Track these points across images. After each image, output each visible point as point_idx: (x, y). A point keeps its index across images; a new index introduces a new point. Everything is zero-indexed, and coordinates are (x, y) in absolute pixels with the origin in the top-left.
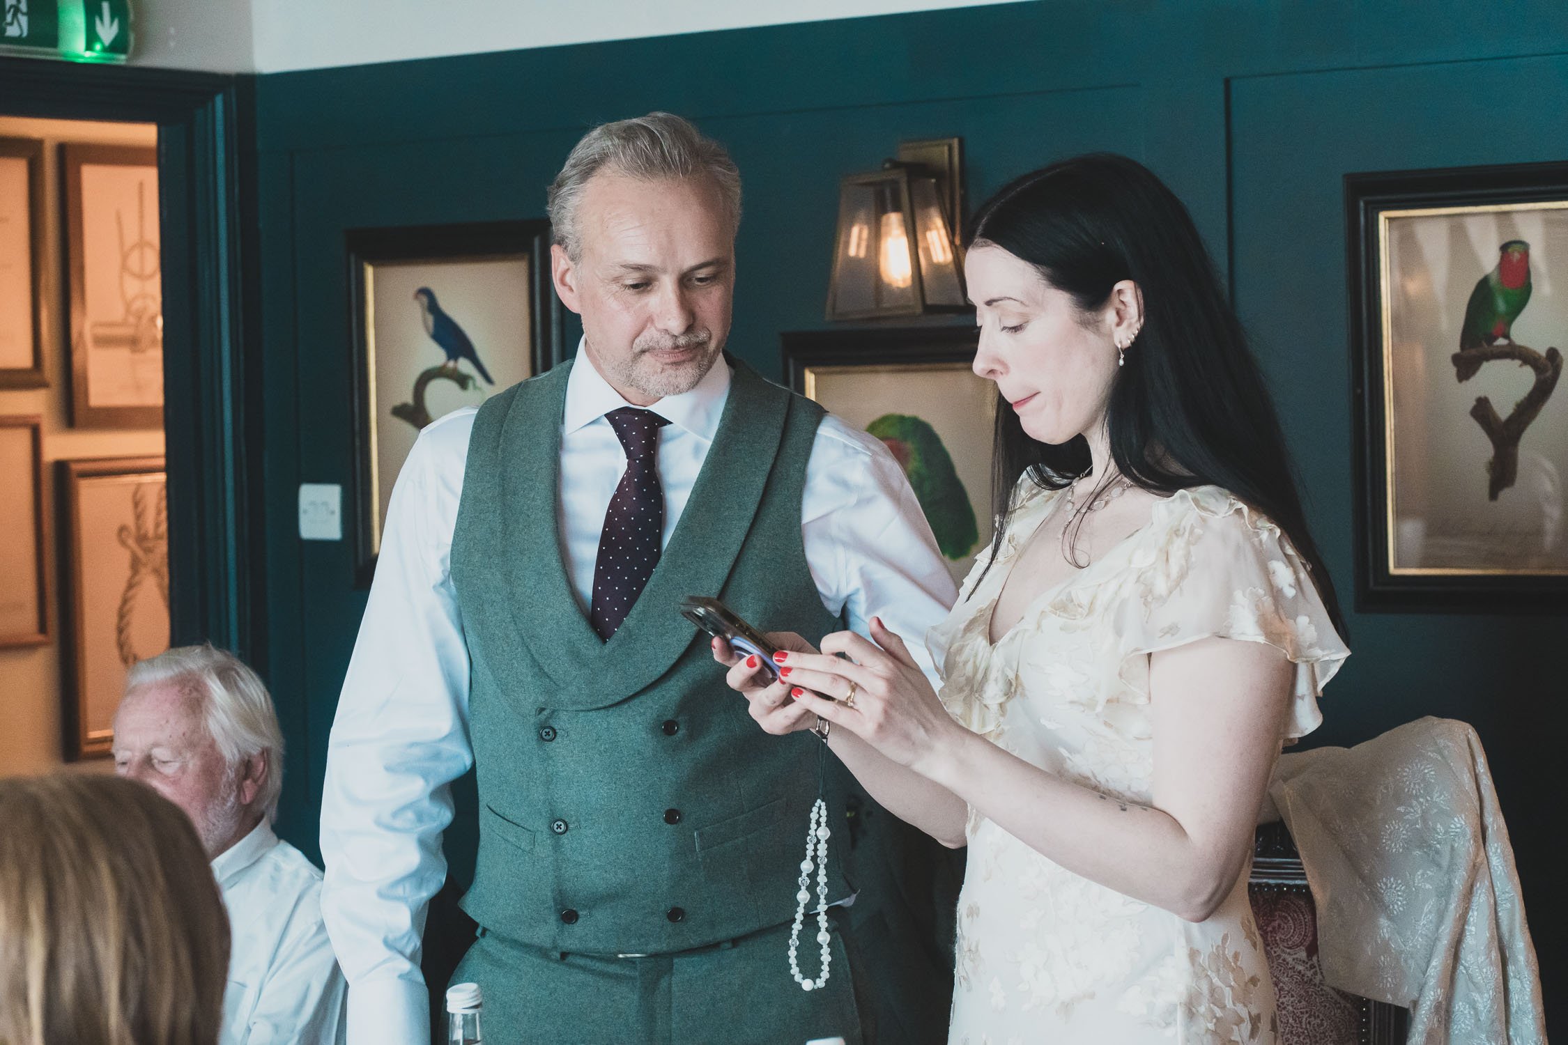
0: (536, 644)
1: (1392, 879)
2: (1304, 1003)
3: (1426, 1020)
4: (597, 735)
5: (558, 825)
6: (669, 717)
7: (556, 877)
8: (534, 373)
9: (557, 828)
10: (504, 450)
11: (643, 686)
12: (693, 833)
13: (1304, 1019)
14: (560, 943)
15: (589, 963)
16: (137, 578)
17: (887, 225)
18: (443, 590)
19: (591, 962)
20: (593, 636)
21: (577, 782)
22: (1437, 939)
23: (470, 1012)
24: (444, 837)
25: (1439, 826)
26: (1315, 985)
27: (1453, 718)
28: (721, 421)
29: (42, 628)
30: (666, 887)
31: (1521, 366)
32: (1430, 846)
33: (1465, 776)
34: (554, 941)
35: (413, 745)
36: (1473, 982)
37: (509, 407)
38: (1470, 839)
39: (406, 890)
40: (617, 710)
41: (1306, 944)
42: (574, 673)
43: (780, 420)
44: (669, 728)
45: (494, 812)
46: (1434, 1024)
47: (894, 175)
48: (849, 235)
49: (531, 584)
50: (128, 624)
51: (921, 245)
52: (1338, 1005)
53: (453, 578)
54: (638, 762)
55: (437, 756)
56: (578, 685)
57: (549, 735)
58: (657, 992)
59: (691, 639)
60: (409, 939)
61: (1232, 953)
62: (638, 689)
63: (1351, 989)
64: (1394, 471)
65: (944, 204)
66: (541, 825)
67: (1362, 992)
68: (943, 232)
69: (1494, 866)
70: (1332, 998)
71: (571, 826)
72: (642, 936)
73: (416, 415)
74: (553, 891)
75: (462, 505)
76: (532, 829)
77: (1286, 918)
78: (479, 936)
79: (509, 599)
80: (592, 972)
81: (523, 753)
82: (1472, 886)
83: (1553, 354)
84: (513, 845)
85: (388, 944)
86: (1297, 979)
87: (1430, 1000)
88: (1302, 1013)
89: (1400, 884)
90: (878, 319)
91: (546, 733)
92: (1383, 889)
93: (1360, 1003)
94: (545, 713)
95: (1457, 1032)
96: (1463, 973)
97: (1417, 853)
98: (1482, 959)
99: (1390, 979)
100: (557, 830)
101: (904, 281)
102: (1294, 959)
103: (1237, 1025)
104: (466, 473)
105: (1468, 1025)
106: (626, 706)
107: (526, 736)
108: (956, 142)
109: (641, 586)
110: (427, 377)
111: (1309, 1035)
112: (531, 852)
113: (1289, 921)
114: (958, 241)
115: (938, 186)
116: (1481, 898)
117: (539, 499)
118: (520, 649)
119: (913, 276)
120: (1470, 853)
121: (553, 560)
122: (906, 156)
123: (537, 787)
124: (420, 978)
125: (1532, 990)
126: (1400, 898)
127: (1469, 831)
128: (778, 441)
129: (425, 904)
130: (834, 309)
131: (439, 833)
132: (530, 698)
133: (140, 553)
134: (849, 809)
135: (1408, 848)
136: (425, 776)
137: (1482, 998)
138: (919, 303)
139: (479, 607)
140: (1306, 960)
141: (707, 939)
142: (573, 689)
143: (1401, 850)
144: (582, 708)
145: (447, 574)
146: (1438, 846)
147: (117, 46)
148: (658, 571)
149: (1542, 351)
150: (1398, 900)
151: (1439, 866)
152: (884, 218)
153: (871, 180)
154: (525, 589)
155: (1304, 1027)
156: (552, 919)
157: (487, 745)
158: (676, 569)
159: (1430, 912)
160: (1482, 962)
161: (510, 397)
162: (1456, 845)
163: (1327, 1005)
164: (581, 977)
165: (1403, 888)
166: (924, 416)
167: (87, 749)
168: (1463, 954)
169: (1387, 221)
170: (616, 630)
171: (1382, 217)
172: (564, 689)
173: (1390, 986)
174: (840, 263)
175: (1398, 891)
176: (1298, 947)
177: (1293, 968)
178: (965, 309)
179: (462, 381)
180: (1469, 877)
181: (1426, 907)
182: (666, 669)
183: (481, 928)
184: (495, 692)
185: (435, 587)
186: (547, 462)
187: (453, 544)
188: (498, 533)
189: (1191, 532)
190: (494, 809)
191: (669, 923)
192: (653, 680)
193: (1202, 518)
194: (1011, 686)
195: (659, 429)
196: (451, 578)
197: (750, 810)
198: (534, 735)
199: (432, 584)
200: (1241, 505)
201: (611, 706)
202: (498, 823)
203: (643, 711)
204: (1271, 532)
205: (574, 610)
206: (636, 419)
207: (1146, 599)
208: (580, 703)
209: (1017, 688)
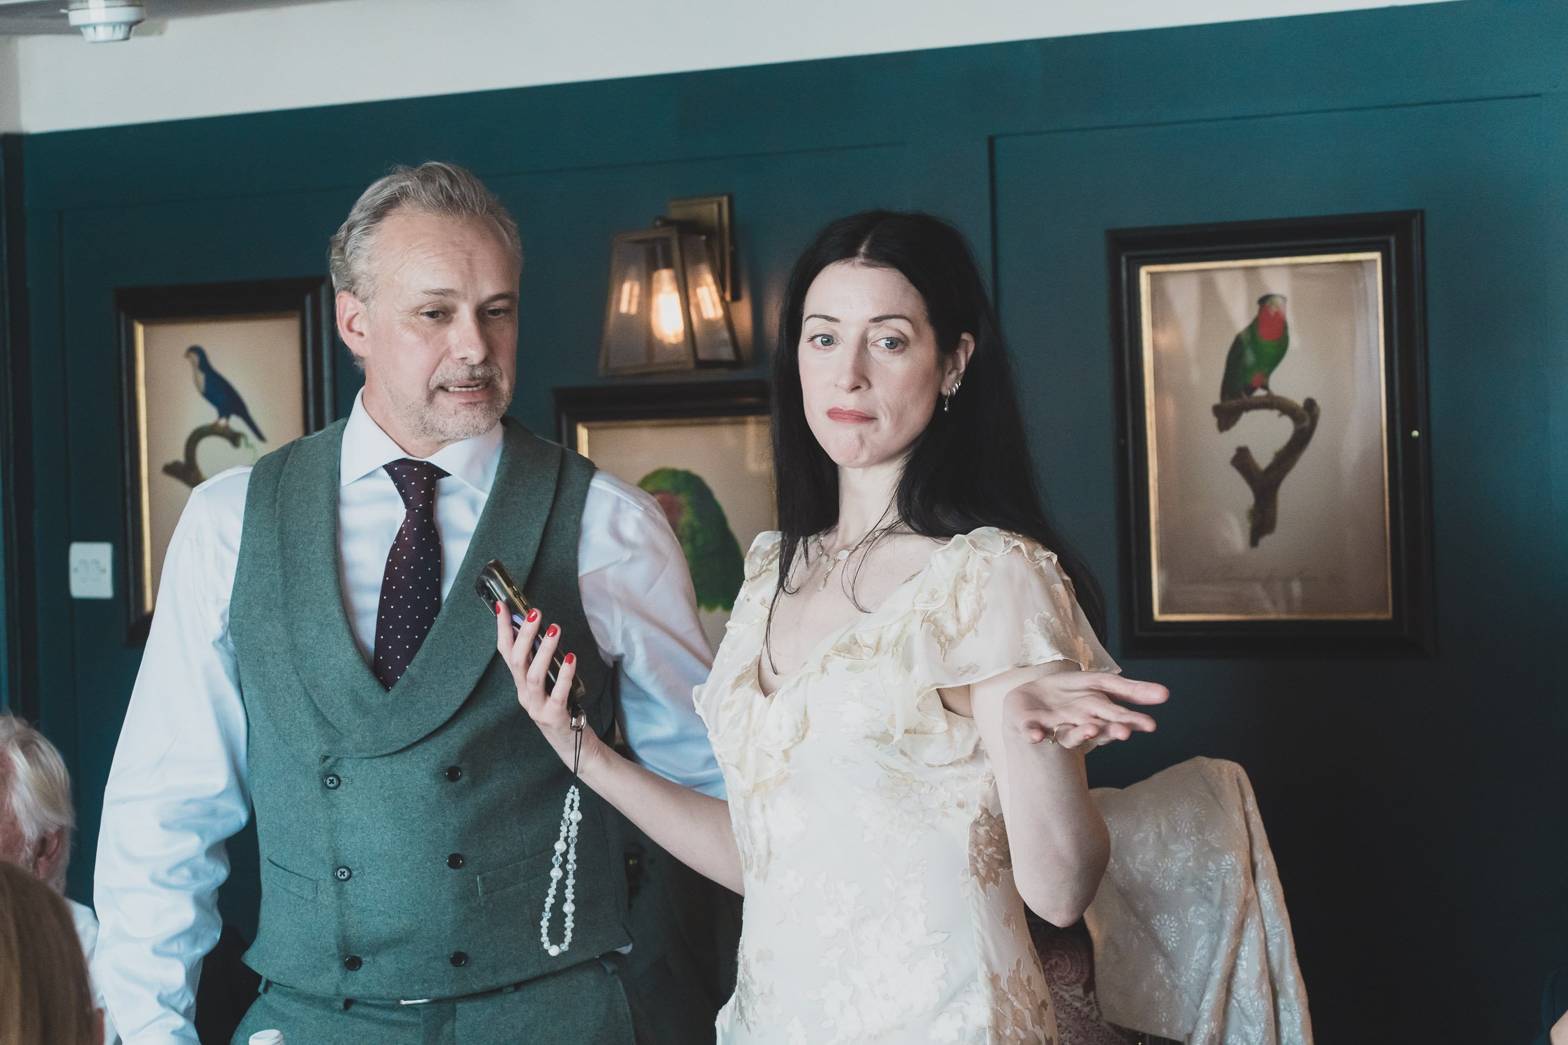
0: (318, 694)
1: (1166, 917)
2: (1081, 1038)
4: (381, 781)
6: (453, 764)
7: (340, 923)
8: (307, 432)
9: (341, 875)
10: (281, 506)
11: (427, 732)
12: (476, 877)
14: (343, 990)
15: (373, 1011)
17: (659, 281)
18: (221, 646)
19: (375, 1009)
20: (376, 684)
21: (361, 829)
22: (1210, 974)
24: (220, 895)
25: (1210, 864)
26: (1092, 1021)
27: (1221, 758)
28: (496, 474)
30: (449, 932)
31: (1280, 416)
32: (1202, 883)
33: (1234, 816)
34: (338, 987)
35: (189, 802)
36: (1246, 1016)
37: (284, 464)
38: (1240, 876)
39: (181, 947)
40: (401, 756)
41: (1083, 980)
42: (358, 721)
43: (554, 474)
44: (452, 774)
45: (276, 865)
47: (662, 233)
48: (620, 292)
49: (314, 633)
51: (692, 301)
52: (1114, 1040)
53: (231, 632)
54: (422, 808)
55: (213, 813)
56: (362, 733)
57: (333, 783)
58: (440, 1038)
59: (473, 686)
60: (183, 995)
61: (1026, 977)
62: (422, 735)
63: (1127, 1024)
64: (1158, 519)
65: (715, 263)
66: (325, 876)
67: (1139, 1027)
68: (713, 288)
69: (1264, 901)
70: (1108, 1033)
71: (354, 873)
72: (425, 981)
73: (188, 473)
74: (337, 937)
75: (240, 560)
76: (314, 878)
77: (1063, 956)
78: (262, 992)
79: (291, 650)
80: (376, 1020)
81: (306, 803)
82: (1243, 922)
83: (1310, 404)
84: (295, 895)
85: (162, 1001)
86: (1074, 1015)
87: (1204, 1033)
89: (1173, 921)
90: (650, 374)
91: (330, 779)
92: (1156, 925)
93: (1136, 1037)
94: (330, 761)
96: (1235, 1007)
97: (1190, 890)
98: (1253, 993)
99: (1164, 1014)
100: (340, 877)
101: (676, 336)
102: (1071, 996)
104: (244, 529)
106: (410, 753)
107: (309, 787)
108: (725, 200)
109: (423, 635)
110: (198, 435)
112: (314, 901)
113: (1065, 959)
114: (728, 297)
115: (708, 243)
116: (1252, 933)
117: (320, 552)
118: (302, 699)
119: (685, 332)
120: (1241, 889)
121: (334, 610)
122: (676, 213)
123: (321, 835)
124: (194, 1034)
125: (1301, 1022)
126: (1174, 935)
127: (1239, 868)
128: (553, 493)
129: (200, 959)
130: (607, 364)
131: (215, 890)
132: (313, 748)
134: (631, 857)
135: (1180, 885)
136: (201, 832)
137: (1254, 1031)
138: (691, 358)
139: (260, 659)
140: (1083, 997)
141: (490, 984)
142: (357, 737)
143: (1174, 888)
144: (366, 755)
145: (226, 629)
146: (1210, 883)
148: (439, 620)
149: (1300, 402)
150: (1171, 937)
151: (1210, 902)
152: (656, 275)
153: (640, 238)
154: (307, 640)
156: (336, 966)
157: (267, 799)
158: (457, 618)
159: (1203, 947)
160: (1253, 996)
161: (284, 454)
162: (1227, 881)
163: (1104, 1040)
164: (364, 1026)
165: (1176, 924)
166: (696, 470)
168: (1235, 988)
169: (1148, 276)
170: (399, 677)
171: (1144, 273)
172: (348, 737)
173: (1165, 1020)
174: (612, 320)
175: (1171, 928)
176: (1074, 983)
177: (1071, 1004)
178: (736, 364)
179: (234, 438)
180: (1240, 913)
181: (1199, 942)
182: (450, 715)
183: (263, 981)
184: (274, 744)
185: (214, 643)
186: (326, 516)
187: (231, 600)
188: (279, 586)
189: (979, 577)
190: (276, 862)
191: (452, 967)
192: (437, 726)
193: (986, 560)
194: (798, 730)
195: (438, 480)
196: (229, 633)
197: (531, 857)
198: (318, 784)
199: (211, 640)
200: (1017, 543)
201: (395, 753)
202: (280, 874)
203: (426, 757)
204: (1047, 559)
205: (357, 659)
206: (416, 469)
207: (940, 640)
208: (364, 751)
209: (806, 731)
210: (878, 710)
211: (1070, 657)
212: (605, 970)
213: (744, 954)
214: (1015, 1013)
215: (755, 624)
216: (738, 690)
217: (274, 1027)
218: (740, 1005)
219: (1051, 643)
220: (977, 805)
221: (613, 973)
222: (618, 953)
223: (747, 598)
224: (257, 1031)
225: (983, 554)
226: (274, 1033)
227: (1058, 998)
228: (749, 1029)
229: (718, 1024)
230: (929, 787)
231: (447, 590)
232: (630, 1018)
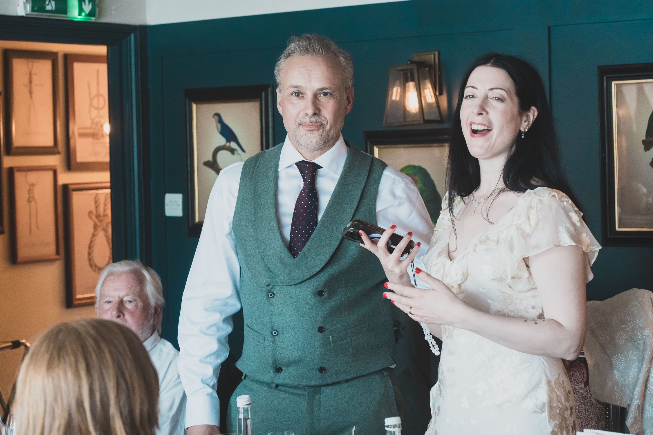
0: (267, 258)
1: (620, 355)
2: (583, 405)
3: (633, 412)
4: (291, 296)
5: (275, 333)
6: (321, 289)
7: (273, 354)
10: (255, 179)
11: (310, 276)
12: (329, 336)
13: (583, 412)
14: (275, 381)
15: (287, 389)
16: (96, 232)
17: (409, 87)
18: (229, 236)
19: (288, 388)
20: (290, 255)
21: (283, 315)
22: (638, 379)
23: (246, 407)
24: (228, 338)
25: (639, 333)
26: (588, 398)
27: (645, 289)
28: (343, 168)
29: (58, 252)
30: (318, 359)
32: (635, 341)
33: (650, 313)
34: (273, 380)
35: (216, 300)
37: (257, 161)
38: (652, 338)
39: (211, 359)
40: (299, 285)
41: (584, 381)
42: (282, 270)
43: (368, 168)
44: (320, 293)
46: (637, 414)
47: (410, 67)
48: (392, 92)
49: (266, 233)
50: (93, 251)
51: (422, 95)
52: (597, 406)
54: (307, 307)
55: (226, 305)
56: (284, 275)
57: (272, 296)
58: (315, 401)
59: (330, 257)
60: (212, 379)
62: (308, 277)
63: (602, 400)
64: (618, 188)
65: (432, 79)
66: (267, 332)
67: (608, 401)
68: (431, 90)
70: (594, 403)
71: (280, 333)
72: (308, 378)
73: (214, 166)
74: (272, 359)
75: (237, 201)
76: (264, 334)
77: (576, 371)
78: (243, 379)
79: (256, 240)
80: (288, 393)
81: (261, 303)
84: (256, 340)
85: (203, 382)
86: (580, 396)
87: (635, 404)
88: (582, 410)
89: (623, 357)
90: (404, 126)
91: (270, 294)
92: (616, 359)
93: (606, 405)
94: (270, 286)
95: (646, 417)
96: (649, 393)
97: (630, 344)
99: (618, 396)
100: (274, 335)
101: (415, 110)
102: (579, 388)
103: (566, 411)
104: (239, 188)
105: (651, 415)
106: (303, 284)
107: (262, 296)
108: (437, 53)
109: (310, 235)
110: (218, 150)
111: (585, 419)
112: (263, 343)
113: (577, 372)
114: (437, 94)
115: (429, 71)
117: (270, 200)
118: (260, 260)
119: (419, 108)
120: (652, 344)
121: (274, 223)
122: (416, 59)
123: (266, 317)
124: (216, 395)
126: (623, 363)
127: (651, 335)
128: (367, 176)
129: (219, 365)
130: (387, 121)
131: (227, 336)
132: (265, 279)
133: (97, 222)
134: (395, 326)
135: (626, 342)
136: (221, 313)
138: (422, 119)
139: (244, 243)
140: (584, 388)
141: (335, 380)
142: (281, 277)
143: (623, 343)
144: (285, 284)
145: (231, 230)
146: (638, 341)
147: (91, 14)
148: (317, 229)
150: (622, 363)
151: (639, 349)
152: (407, 84)
153: (400, 69)
154: (263, 236)
155: (583, 415)
156: (272, 371)
157: (246, 300)
158: (324, 228)
159: (635, 368)
161: (257, 158)
162: (646, 341)
163: (593, 406)
164: (284, 395)
165: (624, 358)
166: (423, 166)
167: (76, 302)
168: (648, 385)
169: (615, 85)
170: (299, 252)
171: (613, 83)
172: (278, 277)
173: (619, 399)
174: (389, 103)
175: (622, 360)
176: (580, 382)
177: (579, 391)
178: (441, 121)
179: (232, 151)
180: (651, 354)
181: (633, 366)
182: (320, 269)
183: (244, 375)
184: (250, 278)
185: (226, 235)
186: (272, 184)
187: (233, 218)
188: (252, 213)
189: (537, 207)
190: (249, 326)
191: (319, 373)
192: (314, 273)
193: (540, 200)
194: (464, 276)
195: (317, 170)
196: (232, 231)
197: (353, 328)
198: (265, 296)
199: (225, 234)
200: (554, 194)
201: (297, 284)
202: (251, 331)
203: (310, 286)
204: (567, 202)
205: (282, 244)
206: (308, 165)
207: (523, 236)
208: (284, 283)
209: (467, 276)
210: (498, 268)
211: (578, 244)
212: (384, 374)
213: (442, 368)
214: (558, 396)
215: (446, 229)
216: (439, 258)
217: (247, 394)
218: (440, 389)
219: (570, 237)
220: (540, 308)
221: (387, 376)
222: (389, 368)
223: (442, 218)
224: (241, 395)
225: (539, 198)
226: (247, 396)
227: (573, 388)
228: (444, 399)
229: (431, 393)
230: (520, 300)
231: (320, 217)
232: (394, 395)
